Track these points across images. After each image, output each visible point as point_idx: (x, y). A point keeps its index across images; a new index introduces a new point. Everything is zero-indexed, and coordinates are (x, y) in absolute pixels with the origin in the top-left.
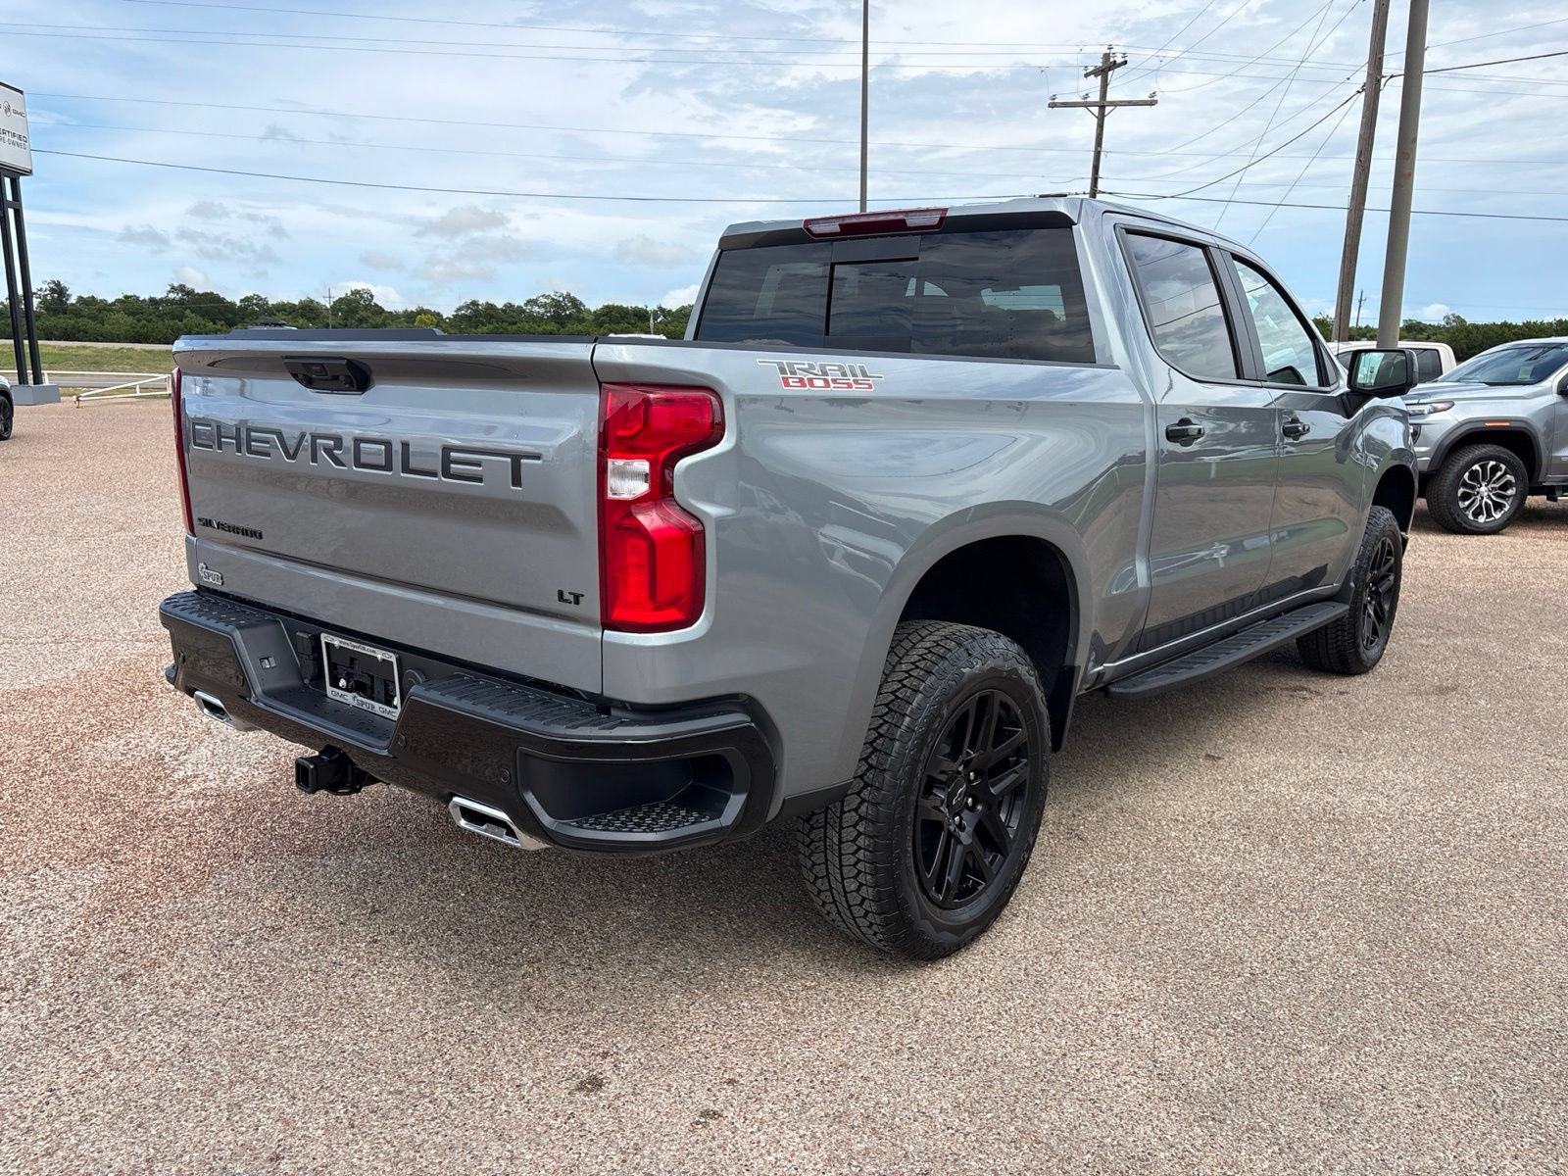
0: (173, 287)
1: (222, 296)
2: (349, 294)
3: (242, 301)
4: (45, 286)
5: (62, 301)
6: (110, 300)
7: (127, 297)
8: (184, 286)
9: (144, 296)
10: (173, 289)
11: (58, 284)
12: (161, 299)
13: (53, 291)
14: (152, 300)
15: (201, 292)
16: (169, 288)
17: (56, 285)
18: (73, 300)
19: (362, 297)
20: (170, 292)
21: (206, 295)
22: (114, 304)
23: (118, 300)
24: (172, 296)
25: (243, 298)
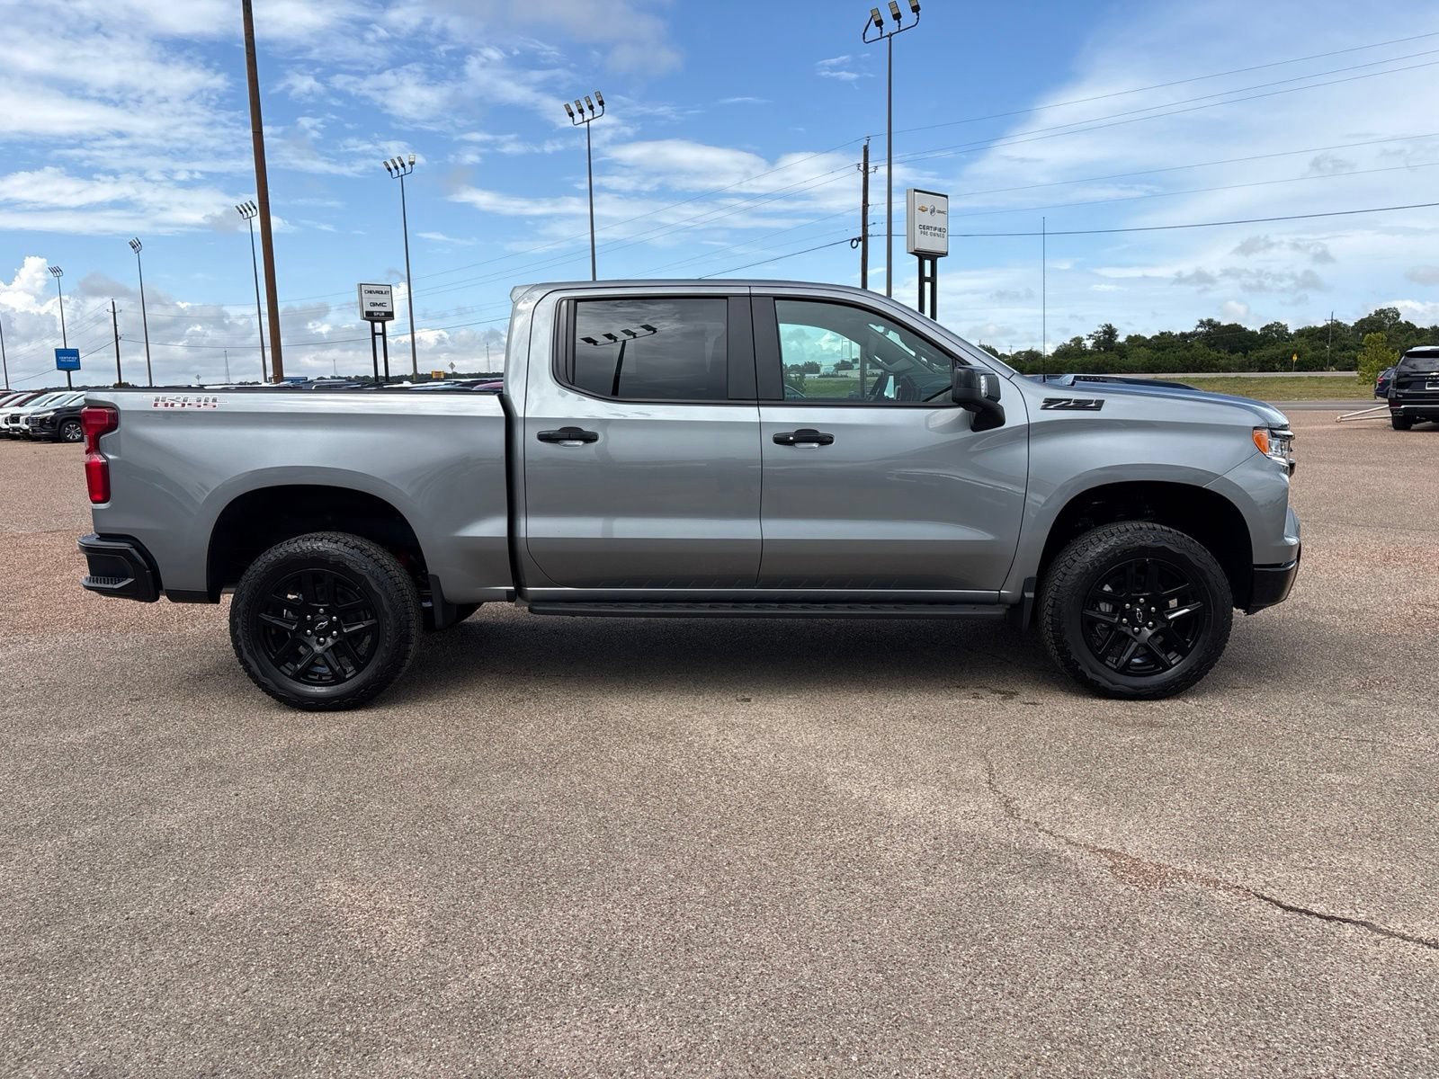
0: (1202, 322)
1: (1243, 326)
2: (1373, 313)
3: (1262, 329)
4: (1100, 329)
5: (1111, 340)
6: (1148, 337)
7: (1162, 334)
8: (1212, 320)
9: (1176, 332)
10: (1202, 324)
11: (1109, 327)
12: (1191, 333)
13: (1105, 332)
14: (1183, 335)
15: (1225, 324)
16: (1198, 323)
17: (1108, 328)
18: (1121, 339)
19: (1387, 316)
20: (1199, 326)
21: (1230, 325)
22: (1151, 340)
23: (1154, 337)
24: (1200, 330)
25: (1264, 326)
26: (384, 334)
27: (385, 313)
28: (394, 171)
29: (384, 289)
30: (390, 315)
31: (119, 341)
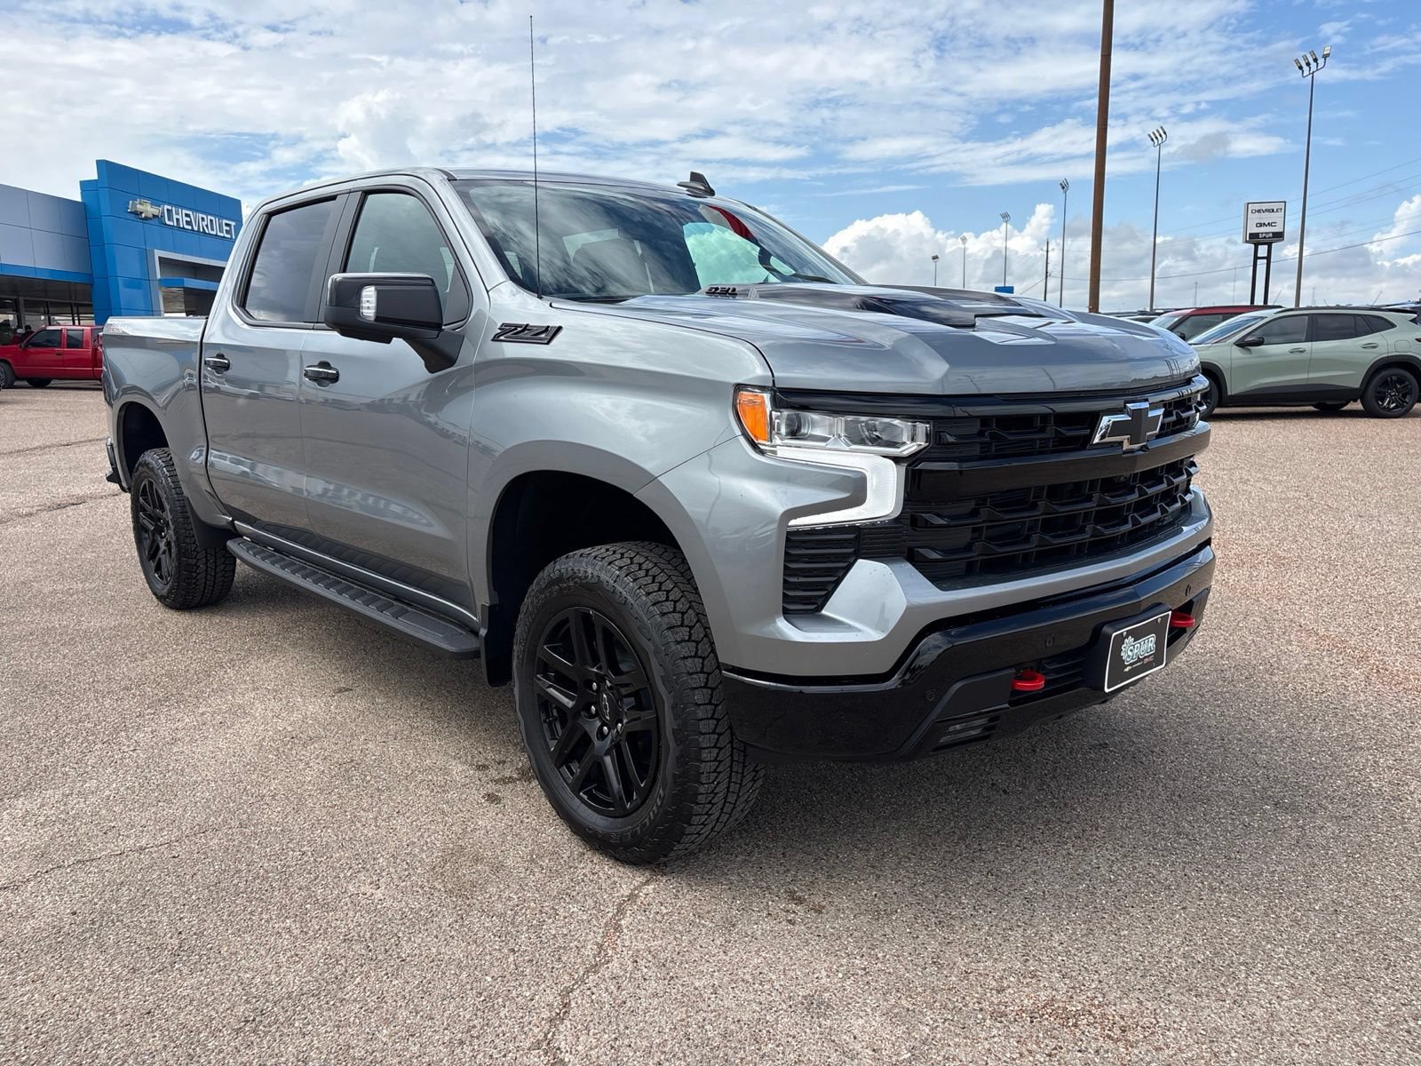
26: (1268, 258)
27: (1273, 233)
28: (1306, 68)
29: (1275, 206)
30: (1279, 236)
31: (1048, 278)
